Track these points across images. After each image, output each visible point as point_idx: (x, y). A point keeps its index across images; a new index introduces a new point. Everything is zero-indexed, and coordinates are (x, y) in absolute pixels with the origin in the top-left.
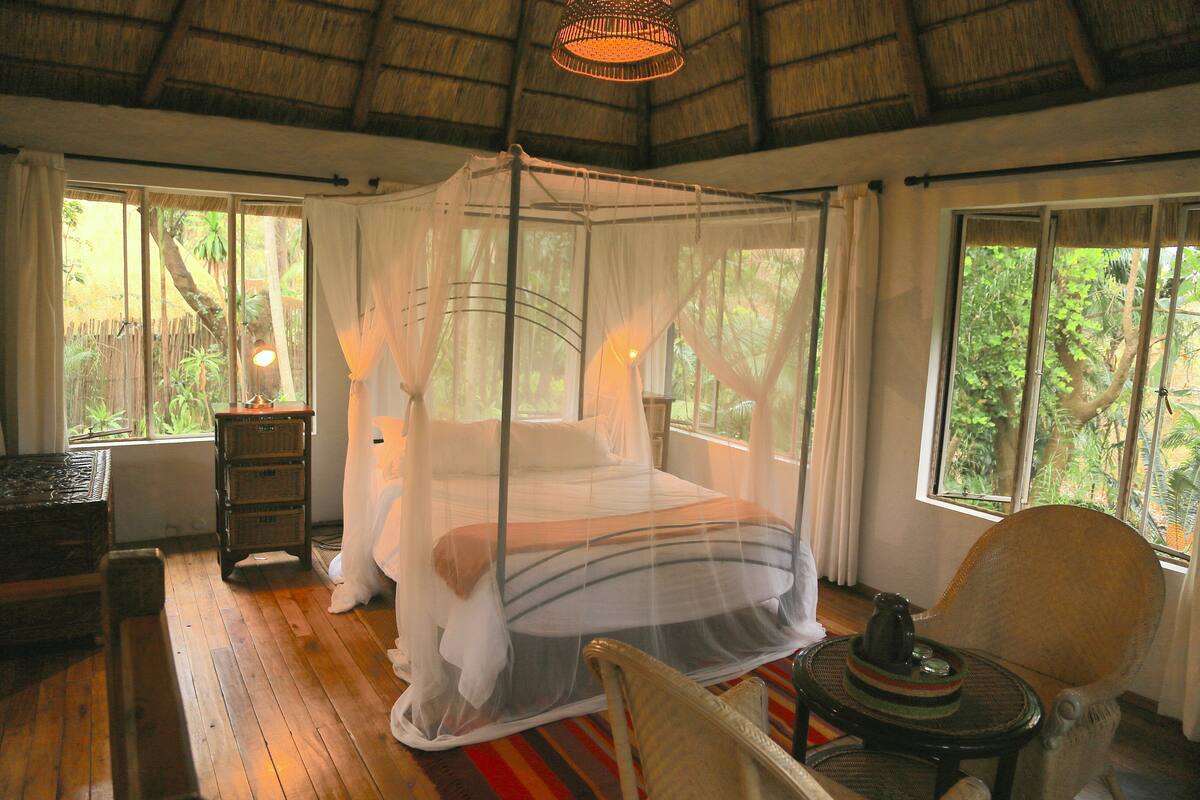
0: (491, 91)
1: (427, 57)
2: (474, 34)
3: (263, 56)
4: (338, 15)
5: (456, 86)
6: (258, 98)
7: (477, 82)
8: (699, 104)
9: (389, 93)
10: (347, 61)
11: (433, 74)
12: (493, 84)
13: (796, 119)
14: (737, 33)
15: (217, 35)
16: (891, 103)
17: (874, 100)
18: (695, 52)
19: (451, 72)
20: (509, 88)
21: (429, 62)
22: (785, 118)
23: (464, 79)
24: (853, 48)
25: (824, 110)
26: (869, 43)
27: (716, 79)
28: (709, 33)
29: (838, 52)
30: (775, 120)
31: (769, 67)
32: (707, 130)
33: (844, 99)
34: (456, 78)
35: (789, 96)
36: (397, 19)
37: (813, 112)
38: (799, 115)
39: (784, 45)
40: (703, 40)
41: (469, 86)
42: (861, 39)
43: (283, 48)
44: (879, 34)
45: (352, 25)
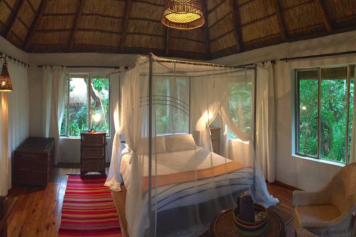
0: (160, 38)
1: (140, 29)
2: (153, 21)
3: (96, 34)
4: (114, 20)
5: (150, 37)
6: (95, 46)
7: (156, 36)
8: (222, 39)
9: (130, 41)
10: (118, 33)
11: (143, 34)
12: (160, 36)
13: (250, 42)
14: (231, 15)
15: (84, 30)
16: (276, 36)
17: (272, 35)
18: (220, 23)
19: (148, 33)
20: (166, 37)
21: (141, 31)
22: (248, 42)
23: (152, 35)
24: (264, 18)
25: (258, 39)
26: (268, 17)
27: (227, 31)
28: (224, 16)
29: (260, 20)
30: (244, 42)
31: (241, 26)
32: (225, 47)
33: (263, 35)
34: (149, 35)
35: (248, 34)
36: (130, 19)
37: (255, 40)
38: (251, 41)
39: (245, 18)
40: (222, 19)
41: (153, 37)
42: (266, 15)
43: (101, 31)
44: (271, 13)
45: (118, 22)
